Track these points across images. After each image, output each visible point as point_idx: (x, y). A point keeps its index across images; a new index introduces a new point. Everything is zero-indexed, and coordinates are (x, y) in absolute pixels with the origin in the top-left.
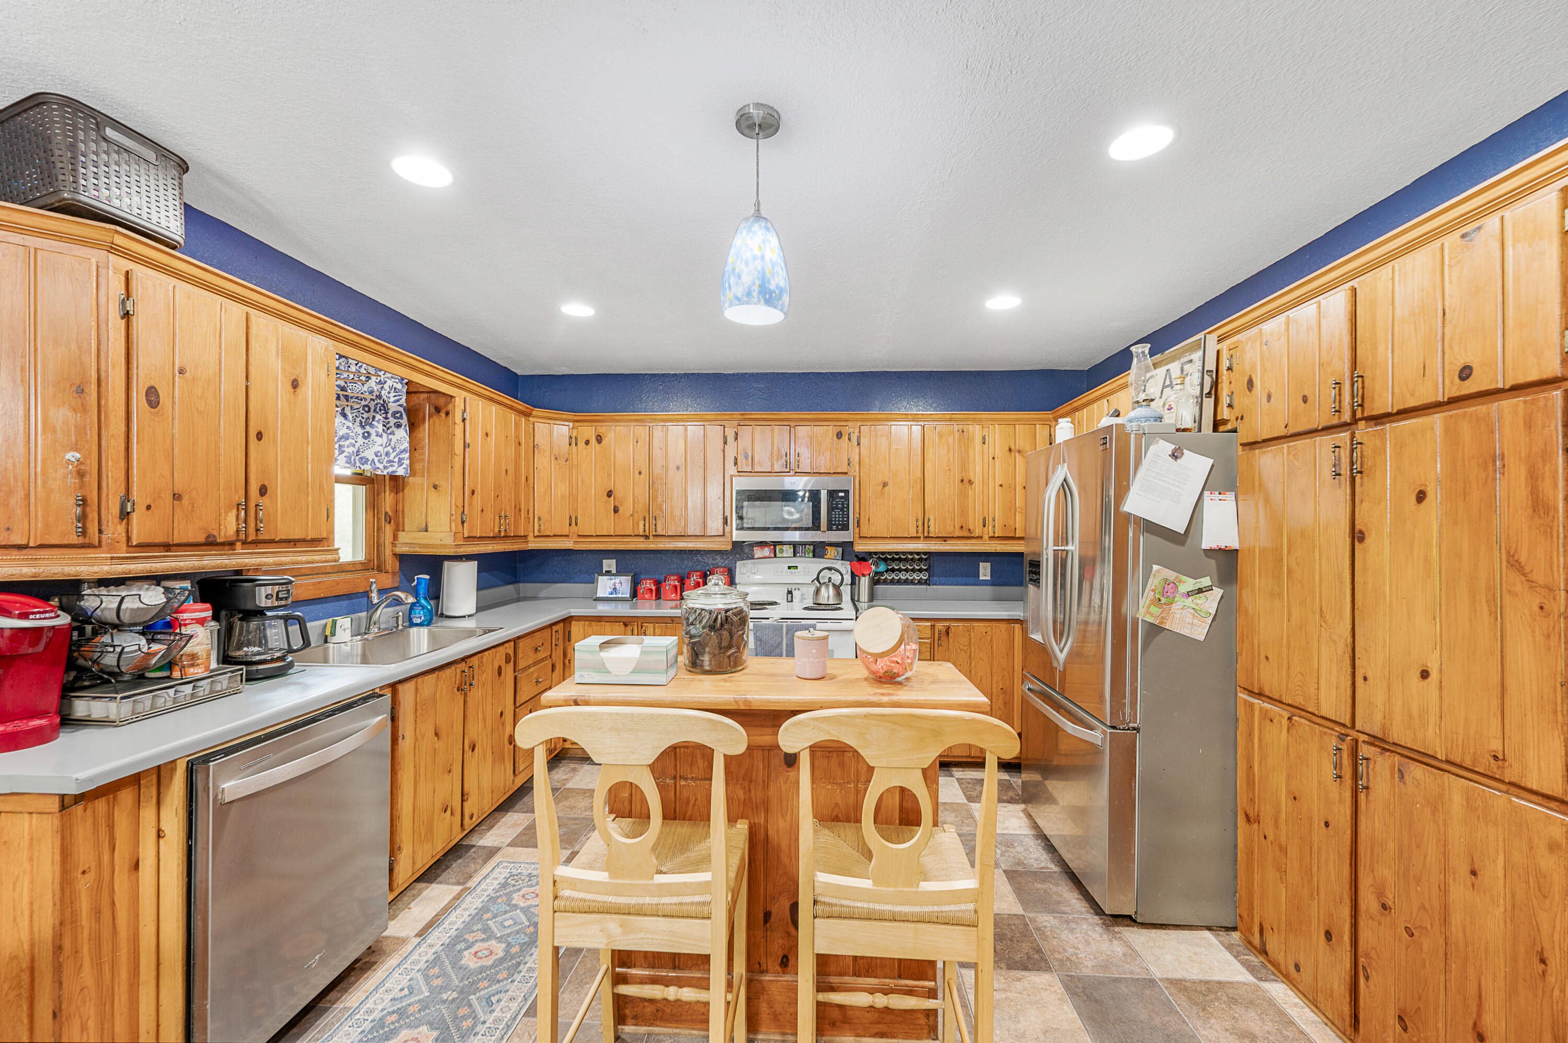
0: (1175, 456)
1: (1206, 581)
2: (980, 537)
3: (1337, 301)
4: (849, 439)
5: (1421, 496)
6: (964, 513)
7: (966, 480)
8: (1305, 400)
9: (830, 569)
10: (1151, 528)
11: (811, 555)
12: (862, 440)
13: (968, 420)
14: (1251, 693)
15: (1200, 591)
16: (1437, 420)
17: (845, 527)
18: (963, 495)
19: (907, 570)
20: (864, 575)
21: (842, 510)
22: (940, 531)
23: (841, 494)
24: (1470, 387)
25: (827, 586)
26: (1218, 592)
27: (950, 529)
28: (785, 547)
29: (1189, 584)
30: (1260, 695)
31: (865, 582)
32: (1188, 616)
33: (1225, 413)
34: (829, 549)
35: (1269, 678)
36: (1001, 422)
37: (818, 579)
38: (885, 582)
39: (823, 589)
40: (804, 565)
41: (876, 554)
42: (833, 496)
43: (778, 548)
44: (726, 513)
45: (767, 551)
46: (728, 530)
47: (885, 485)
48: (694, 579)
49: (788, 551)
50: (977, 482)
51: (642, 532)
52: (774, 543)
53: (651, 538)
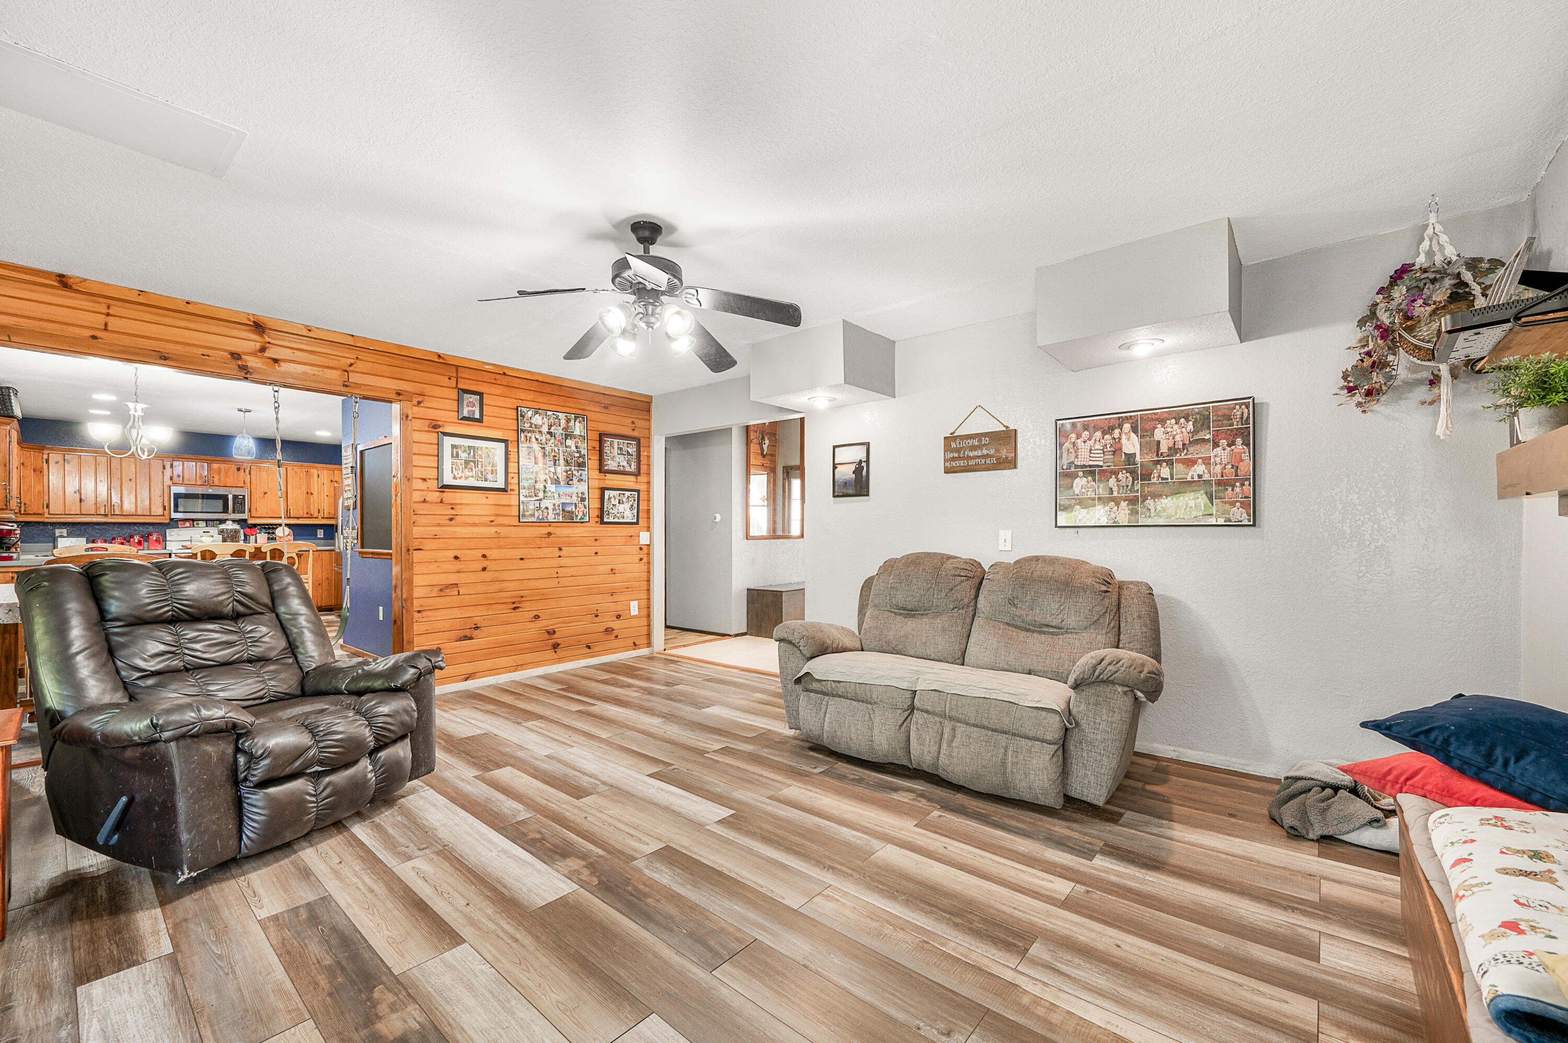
2: (319, 518)
4: (245, 472)
6: (308, 507)
7: (309, 493)
12: (252, 473)
13: (309, 467)
17: (242, 512)
18: (308, 500)
20: (252, 535)
21: (241, 504)
22: (296, 515)
23: (240, 497)
27: (301, 514)
28: (200, 522)
31: (252, 539)
36: (327, 469)
41: (259, 525)
42: (235, 497)
43: (195, 523)
44: (166, 504)
45: (187, 524)
46: (166, 512)
47: (265, 493)
48: (136, 539)
49: (203, 524)
50: (315, 493)
51: (103, 513)
52: (193, 520)
53: (110, 516)
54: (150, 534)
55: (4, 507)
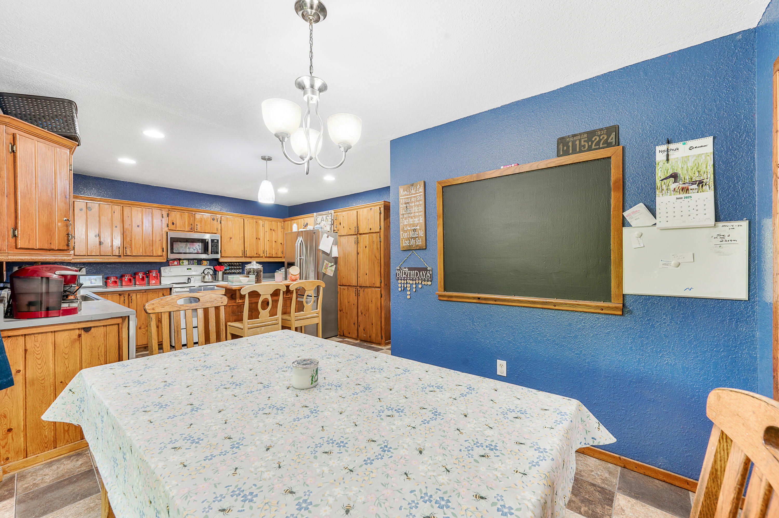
0: (328, 237)
1: (333, 264)
2: (262, 257)
3: (355, 212)
4: (217, 221)
5: (366, 247)
6: (257, 249)
7: (258, 238)
8: (350, 229)
9: (209, 269)
10: (324, 252)
11: (196, 264)
12: (222, 222)
13: (258, 218)
14: (340, 285)
15: (332, 266)
16: (367, 235)
17: (217, 253)
18: (257, 243)
19: (235, 269)
20: (221, 271)
21: (216, 247)
22: (250, 255)
23: (216, 241)
24: (371, 231)
25: (208, 275)
26: (335, 266)
27: (253, 254)
28: (184, 261)
29: (330, 265)
30: (343, 285)
31: (220, 273)
32: (330, 271)
33: (335, 229)
34: (204, 261)
35: (344, 282)
36: (268, 220)
37: (204, 272)
38: (228, 273)
39: (206, 276)
40: (194, 268)
41: (226, 263)
42: (212, 241)
43: (181, 261)
44: (164, 246)
45: (176, 263)
46: (165, 253)
47: (231, 238)
48: (141, 275)
49: (186, 262)
50: (261, 239)
51: (118, 254)
52: (180, 260)
53: (122, 257)
54: (150, 272)
55: (65, 248)
